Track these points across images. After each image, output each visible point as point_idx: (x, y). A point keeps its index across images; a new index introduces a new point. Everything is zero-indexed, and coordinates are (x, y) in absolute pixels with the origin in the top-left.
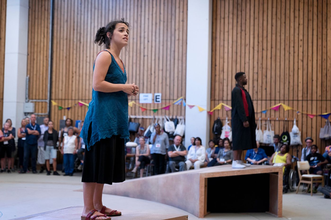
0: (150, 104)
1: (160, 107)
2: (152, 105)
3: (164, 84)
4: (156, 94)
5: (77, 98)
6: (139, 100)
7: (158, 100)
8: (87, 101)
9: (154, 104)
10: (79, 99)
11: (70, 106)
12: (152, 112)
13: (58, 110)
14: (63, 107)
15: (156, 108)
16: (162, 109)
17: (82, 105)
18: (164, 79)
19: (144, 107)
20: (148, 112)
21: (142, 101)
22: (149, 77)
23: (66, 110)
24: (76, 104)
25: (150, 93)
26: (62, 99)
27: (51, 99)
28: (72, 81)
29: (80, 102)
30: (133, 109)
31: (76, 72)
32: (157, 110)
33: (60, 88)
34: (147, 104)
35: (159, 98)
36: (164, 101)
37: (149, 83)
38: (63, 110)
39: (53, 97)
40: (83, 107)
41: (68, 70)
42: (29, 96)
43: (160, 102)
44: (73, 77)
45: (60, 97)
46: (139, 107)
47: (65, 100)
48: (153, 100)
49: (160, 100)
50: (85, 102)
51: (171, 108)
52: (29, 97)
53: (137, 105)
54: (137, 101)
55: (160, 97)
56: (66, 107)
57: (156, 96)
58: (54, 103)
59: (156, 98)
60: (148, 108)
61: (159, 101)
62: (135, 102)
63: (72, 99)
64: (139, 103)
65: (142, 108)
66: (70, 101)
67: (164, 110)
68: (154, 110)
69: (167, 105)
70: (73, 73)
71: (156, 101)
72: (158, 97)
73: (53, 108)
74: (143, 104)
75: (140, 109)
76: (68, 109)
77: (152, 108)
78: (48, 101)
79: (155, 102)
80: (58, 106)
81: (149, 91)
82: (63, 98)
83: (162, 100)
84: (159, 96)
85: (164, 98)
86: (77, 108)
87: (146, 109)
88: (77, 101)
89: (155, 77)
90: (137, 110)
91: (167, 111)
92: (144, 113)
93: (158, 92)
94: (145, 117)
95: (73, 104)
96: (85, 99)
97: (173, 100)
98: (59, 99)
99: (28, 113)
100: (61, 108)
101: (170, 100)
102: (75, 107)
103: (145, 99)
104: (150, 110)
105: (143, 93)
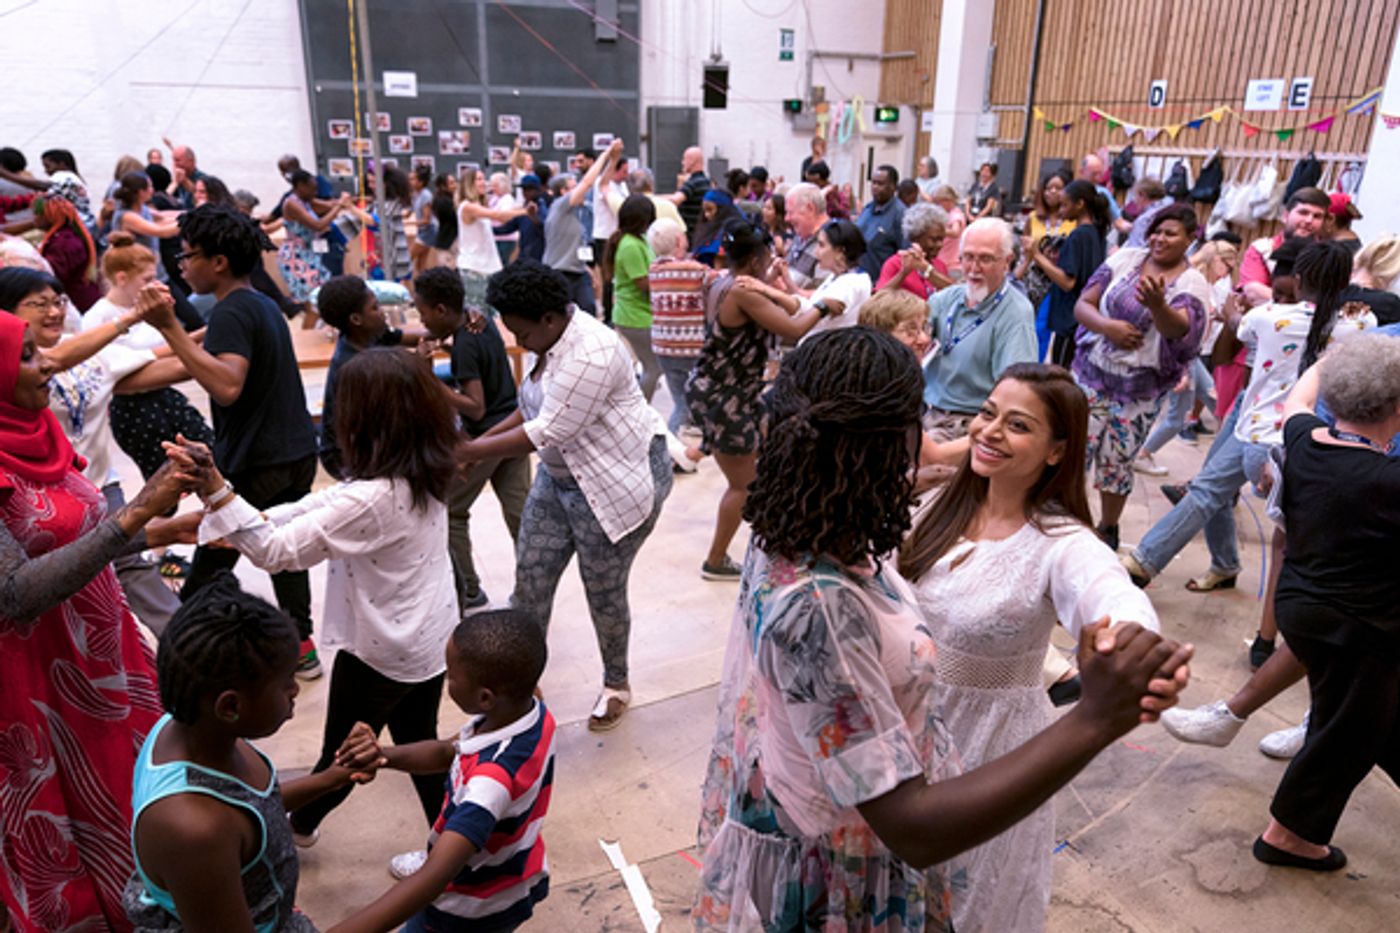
0: (1274, 113)
1: (1301, 123)
2: (1279, 118)
3: (1330, 44)
4: (1298, 81)
5: (1088, 99)
6: (1243, 100)
7: (1299, 99)
8: (1110, 107)
9: (1286, 112)
10: (1091, 102)
11: (1070, 122)
12: (1275, 139)
13: (1046, 131)
14: (1056, 124)
15: (1289, 126)
16: (1306, 129)
17: (1096, 117)
18: (1334, 25)
19: (1255, 124)
20: (1264, 138)
21: (1251, 104)
22: (1287, 22)
23: (1062, 132)
24: (1083, 117)
25: (1281, 76)
26: (1055, 103)
27: (1032, 103)
28: (1083, 52)
29: (1095, 109)
30: (1223, 129)
31: (1094, 26)
32: (1292, 132)
33: (1055, 73)
34: (1263, 113)
35: (1303, 95)
36: (1318, 103)
37: (1282, 45)
38: (1055, 133)
39: (1038, 98)
40: (1099, 123)
41: (1077, 18)
42: (991, 96)
43: (1306, 107)
44: (1085, 40)
45: (1052, 98)
46: (1241, 123)
47: (1062, 104)
48: (1285, 99)
49: (1305, 99)
50: (1106, 111)
51: (1337, 127)
52: (991, 99)
53: (1236, 115)
54: (1238, 104)
55: (1308, 91)
56: (1063, 123)
57: (1298, 86)
58: (1038, 114)
59: (1296, 94)
60: (1266, 127)
61: (1302, 104)
62: (1232, 107)
63: (1076, 103)
64: (1242, 111)
65: (1248, 127)
66: (1072, 107)
67: (1311, 134)
68: (1283, 133)
69: (1326, 116)
70: (1087, 29)
71: (1294, 103)
72: (1301, 90)
73: (1034, 127)
74: (1252, 113)
75: (1242, 128)
76: (1066, 128)
77: (1277, 127)
78: (1025, 109)
79: (1290, 108)
80: (1046, 123)
81: (1277, 70)
82: (1059, 99)
83: (1312, 98)
84: (1305, 86)
85: (1320, 93)
86: (1084, 126)
87: (1259, 131)
88: (1087, 108)
89: (1305, 23)
90: (1233, 131)
91: (1322, 136)
92: (1252, 141)
93: (1305, 75)
94: (1253, 154)
95: (1079, 114)
96: (1107, 102)
97: (1350, 97)
98: (1049, 103)
99: (986, 139)
100: (1050, 128)
101: (1337, 97)
102: (1080, 123)
103: (1262, 99)
104: (1271, 133)
105: (1259, 77)
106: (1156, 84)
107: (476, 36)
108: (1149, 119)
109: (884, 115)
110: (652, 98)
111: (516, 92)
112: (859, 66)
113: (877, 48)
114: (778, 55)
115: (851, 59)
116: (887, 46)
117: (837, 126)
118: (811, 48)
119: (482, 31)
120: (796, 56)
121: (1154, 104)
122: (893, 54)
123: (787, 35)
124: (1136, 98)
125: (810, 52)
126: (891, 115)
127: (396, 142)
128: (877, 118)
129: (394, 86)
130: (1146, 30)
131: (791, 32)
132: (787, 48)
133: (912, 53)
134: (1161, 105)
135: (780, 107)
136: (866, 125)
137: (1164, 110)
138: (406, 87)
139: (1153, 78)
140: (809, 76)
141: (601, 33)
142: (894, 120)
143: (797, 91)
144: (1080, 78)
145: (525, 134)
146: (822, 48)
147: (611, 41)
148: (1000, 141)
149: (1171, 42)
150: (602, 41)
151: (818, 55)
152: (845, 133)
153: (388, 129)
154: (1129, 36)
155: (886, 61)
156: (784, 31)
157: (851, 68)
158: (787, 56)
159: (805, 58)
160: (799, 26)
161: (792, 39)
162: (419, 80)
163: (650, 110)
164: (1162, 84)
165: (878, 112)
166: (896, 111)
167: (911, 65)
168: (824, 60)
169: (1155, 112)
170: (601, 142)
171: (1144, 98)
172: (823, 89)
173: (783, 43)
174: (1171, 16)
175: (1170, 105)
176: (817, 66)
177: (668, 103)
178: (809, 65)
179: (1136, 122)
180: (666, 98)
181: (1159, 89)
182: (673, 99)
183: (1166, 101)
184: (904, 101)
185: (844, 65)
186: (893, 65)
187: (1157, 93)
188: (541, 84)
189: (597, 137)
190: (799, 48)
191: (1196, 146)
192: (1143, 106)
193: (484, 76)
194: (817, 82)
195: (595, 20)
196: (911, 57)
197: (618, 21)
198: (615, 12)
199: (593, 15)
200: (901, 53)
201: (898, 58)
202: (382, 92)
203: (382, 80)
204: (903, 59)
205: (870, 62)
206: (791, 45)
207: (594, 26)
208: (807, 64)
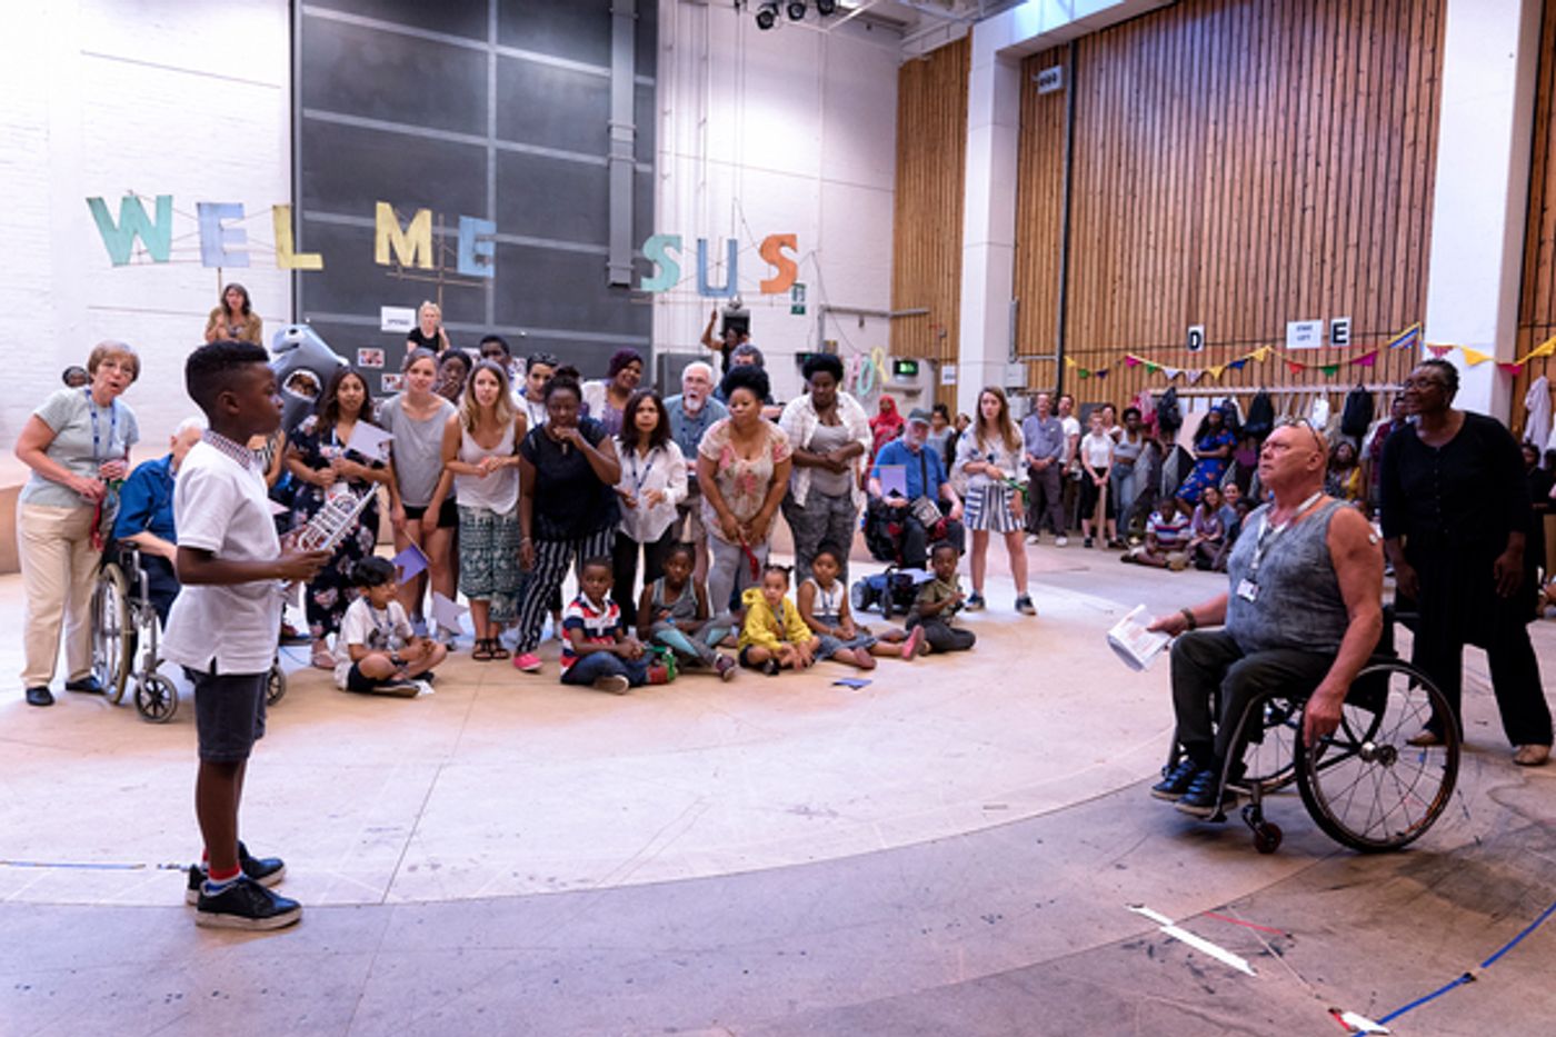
0: (1317, 350)
1: (1345, 359)
2: (1322, 353)
3: (1361, 287)
4: (1336, 321)
5: (1122, 346)
6: (1284, 340)
7: (1340, 337)
8: (1147, 352)
9: (1329, 350)
10: (1127, 349)
11: (1105, 367)
12: (1321, 374)
13: (1081, 378)
14: (1091, 370)
15: (1333, 362)
16: (1351, 363)
17: (1133, 363)
18: (1362, 271)
19: (1300, 361)
20: (1310, 374)
21: (1293, 343)
22: (1316, 270)
23: (1098, 379)
24: (1119, 363)
25: (1319, 318)
26: (1087, 352)
27: (1063, 353)
28: (1113, 303)
29: (1130, 354)
30: (1267, 368)
31: (1121, 278)
32: (1337, 367)
33: (1085, 323)
34: (1306, 351)
35: (1343, 333)
36: (1358, 340)
37: (1315, 289)
38: (1090, 379)
39: (1069, 348)
40: (1138, 368)
41: (1102, 273)
42: (1017, 348)
43: (1348, 344)
44: (1114, 291)
45: (1084, 347)
46: (1284, 361)
47: (1095, 352)
48: (1325, 338)
49: (1346, 337)
50: (1143, 356)
51: (1381, 360)
52: (1017, 351)
53: (1279, 354)
54: (1279, 345)
55: (1347, 329)
56: (1098, 370)
57: (1336, 326)
58: (1070, 362)
59: (1336, 333)
60: (1311, 363)
61: (1344, 341)
62: (1273, 347)
63: (1110, 350)
64: (1284, 350)
65: (1293, 365)
66: (1106, 355)
67: (1357, 368)
68: (1328, 369)
69: (1369, 351)
70: (1114, 282)
71: (1335, 341)
72: (1340, 329)
73: (1067, 375)
74: (1294, 352)
75: (1287, 366)
76: (1102, 374)
77: (1322, 363)
78: (1056, 358)
79: (1332, 345)
80: (1079, 370)
81: (1314, 312)
82: (1092, 347)
83: (1352, 336)
84: (1344, 324)
85: (1359, 330)
86: (1121, 372)
87: (1304, 368)
88: (1122, 355)
89: (1334, 270)
90: (1278, 369)
91: (1368, 370)
92: (1299, 377)
93: (1342, 315)
94: (1301, 389)
95: (1114, 361)
96: (1143, 349)
97: (1389, 334)
98: (1081, 352)
99: (1015, 389)
100: (1085, 375)
101: (1377, 334)
102: (1117, 369)
103: (1302, 338)
104: (1316, 368)
105: (1296, 319)
106: (1192, 329)
108: (1190, 362)
109: (903, 368)
110: (663, 346)
111: (523, 333)
112: (868, 323)
113: (885, 305)
114: (790, 309)
115: (862, 316)
116: (896, 304)
117: (855, 378)
118: (823, 302)
120: (808, 310)
121: (1193, 348)
122: (904, 311)
123: (799, 289)
124: (1173, 343)
125: (821, 306)
126: (911, 368)
127: (388, 380)
128: (897, 371)
129: (391, 321)
130: (1176, 281)
131: (803, 287)
132: (798, 302)
133: (925, 309)
134: (1200, 348)
135: (793, 360)
136: (887, 378)
137: (1204, 353)
138: (405, 323)
139: (1189, 324)
140: (821, 329)
141: (615, 277)
142: (913, 374)
143: (809, 344)
144: (1112, 327)
146: (833, 304)
147: (625, 286)
148: (1030, 390)
149: (1203, 291)
150: (615, 285)
151: (829, 310)
152: (865, 386)
153: (381, 366)
154: (1159, 287)
155: (895, 318)
156: (796, 286)
157: (861, 324)
158: (799, 310)
159: (816, 313)
160: (810, 279)
161: (803, 293)
163: (661, 357)
164: (1200, 329)
165: (897, 365)
166: (915, 365)
167: (925, 320)
168: (837, 316)
169: (1195, 355)
171: (1182, 342)
172: (835, 344)
173: (795, 298)
174: (1200, 268)
175: (1209, 348)
176: (829, 321)
177: (680, 351)
178: (821, 319)
179: (1177, 366)
180: (679, 347)
181: (1197, 333)
182: (686, 347)
183: (1205, 344)
184: (922, 357)
185: (855, 321)
186: (902, 322)
187: (1195, 337)
188: (550, 326)
190: (811, 303)
191: (1241, 385)
192: (1181, 350)
193: (490, 316)
194: (830, 336)
195: (609, 264)
196: (925, 314)
197: (632, 267)
198: (629, 259)
199: (607, 258)
200: (913, 311)
201: (909, 316)
202: (378, 327)
203: (378, 314)
204: (915, 315)
205: (878, 319)
206: (803, 300)
207: (607, 269)
208: (819, 318)
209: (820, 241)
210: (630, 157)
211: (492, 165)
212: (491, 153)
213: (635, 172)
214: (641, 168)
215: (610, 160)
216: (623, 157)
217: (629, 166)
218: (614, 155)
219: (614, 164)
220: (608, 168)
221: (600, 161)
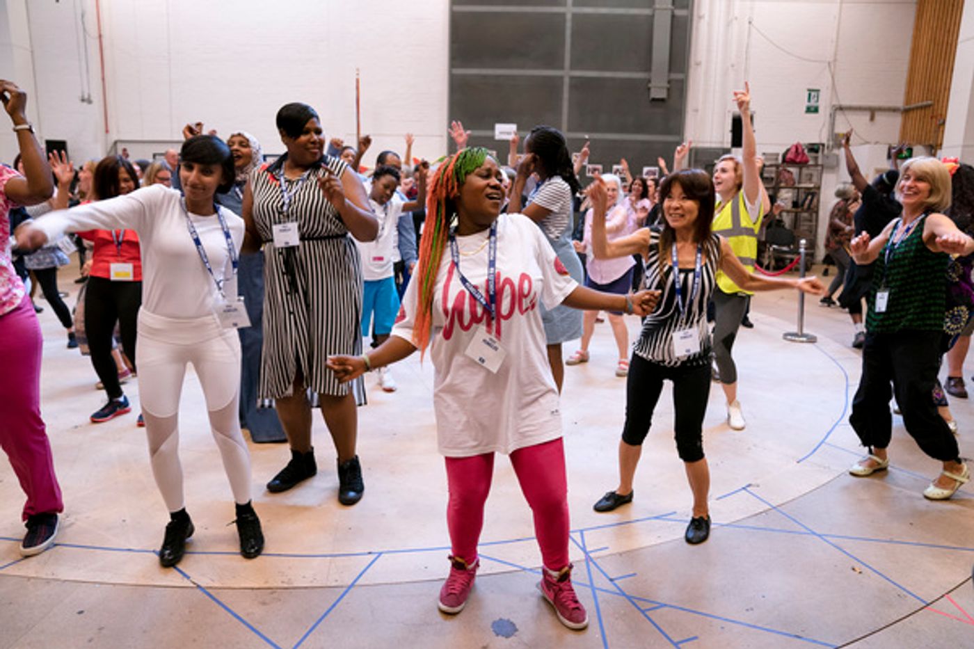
107: (561, 99)
111: (587, 137)
112: (880, 117)
114: (805, 109)
115: (873, 112)
116: (908, 101)
118: (835, 103)
119: (566, 95)
120: (821, 110)
122: (913, 106)
123: (813, 94)
125: (834, 106)
126: (907, 154)
129: (501, 133)
131: (818, 91)
132: (813, 103)
133: (929, 102)
136: (879, 162)
138: (509, 133)
140: (833, 125)
141: (655, 94)
143: (820, 136)
145: (590, 166)
146: (845, 102)
147: (662, 100)
150: (654, 100)
151: (841, 108)
155: (906, 111)
156: (810, 90)
157: (872, 118)
158: (812, 110)
159: (828, 111)
160: (824, 85)
161: (817, 96)
162: (519, 129)
166: (910, 150)
167: (929, 112)
168: (846, 112)
170: (648, 173)
173: (809, 100)
176: (840, 118)
177: (707, 145)
178: (833, 117)
180: (707, 142)
182: (711, 142)
184: (920, 143)
185: (867, 117)
186: (911, 114)
188: (606, 131)
189: (646, 169)
190: (824, 104)
193: (565, 127)
195: (650, 85)
196: (929, 106)
197: (668, 86)
198: (666, 79)
199: (649, 81)
200: (920, 104)
201: (917, 108)
202: (493, 137)
203: (493, 129)
204: (921, 108)
205: (892, 113)
206: (817, 101)
207: (649, 89)
208: (831, 115)
209: (836, 54)
210: (670, 6)
211: (569, 25)
212: (569, 17)
213: (673, 16)
214: (679, 12)
215: (654, 10)
216: (664, 6)
217: (669, 13)
218: (657, 6)
219: (657, 12)
220: (653, 16)
221: (647, 12)
